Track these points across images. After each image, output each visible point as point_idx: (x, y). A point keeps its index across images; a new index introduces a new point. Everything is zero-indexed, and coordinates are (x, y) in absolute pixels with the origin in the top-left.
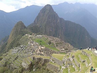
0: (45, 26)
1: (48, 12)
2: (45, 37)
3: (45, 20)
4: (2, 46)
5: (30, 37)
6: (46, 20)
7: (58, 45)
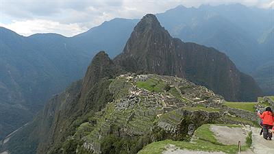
0: (146, 58)
1: (150, 28)
2: (156, 77)
3: (146, 46)
4: (67, 101)
5: (131, 79)
6: (148, 46)
7: (185, 91)
